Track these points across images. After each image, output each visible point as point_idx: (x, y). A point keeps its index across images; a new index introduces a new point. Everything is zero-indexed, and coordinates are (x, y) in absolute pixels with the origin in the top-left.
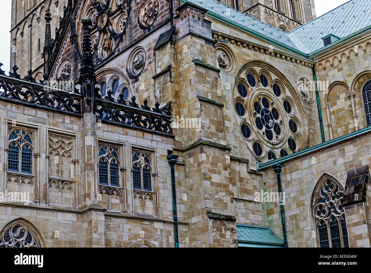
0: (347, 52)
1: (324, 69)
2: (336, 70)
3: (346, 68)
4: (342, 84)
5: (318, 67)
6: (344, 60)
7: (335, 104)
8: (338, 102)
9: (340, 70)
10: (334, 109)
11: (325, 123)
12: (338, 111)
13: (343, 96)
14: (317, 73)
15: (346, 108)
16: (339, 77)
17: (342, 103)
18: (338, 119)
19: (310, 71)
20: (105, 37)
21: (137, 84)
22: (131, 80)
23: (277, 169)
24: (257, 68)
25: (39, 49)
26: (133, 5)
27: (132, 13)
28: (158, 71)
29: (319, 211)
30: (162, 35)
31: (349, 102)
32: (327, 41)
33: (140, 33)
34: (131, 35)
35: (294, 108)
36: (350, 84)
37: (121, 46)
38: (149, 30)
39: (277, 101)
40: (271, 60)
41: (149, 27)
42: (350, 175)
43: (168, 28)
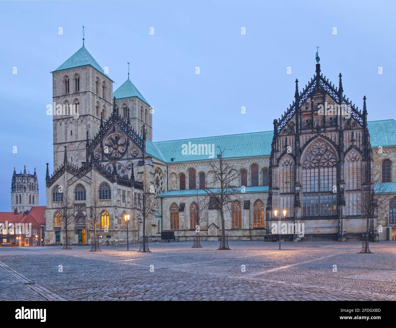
0: (178, 166)
3: (177, 170)
4: (175, 174)
5: (169, 167)
6: (177, 167)
9: (175, 170)
10: (172, 179)
11: (169, 183)
12: (173, 181)
13: (175, 177)
14: (168, 169)
15: (175, 181)
17: (174, 179)
18: (172, 183)
19: (166, 167)
20: (115, 151)
21: (129, 171)
22: (127, 169)
23: (162, 198)
24: (157, 169)
25: (71, 135)
26: (129, 147)
27: (128, 150)
28: (139, 172)
29: (170, 210)
30: (139, 161)
31: (176, 179)
32: (172, 160)
33: (131, 157)
34: (127, 156)
35: (162, 179)
36: (177, 175)
37: (123, 158)
38: (135, 157)
39: (159, 177)
40: (159, 166)
41: (135, 156)
42: (181, 204)
43: (142, 160)
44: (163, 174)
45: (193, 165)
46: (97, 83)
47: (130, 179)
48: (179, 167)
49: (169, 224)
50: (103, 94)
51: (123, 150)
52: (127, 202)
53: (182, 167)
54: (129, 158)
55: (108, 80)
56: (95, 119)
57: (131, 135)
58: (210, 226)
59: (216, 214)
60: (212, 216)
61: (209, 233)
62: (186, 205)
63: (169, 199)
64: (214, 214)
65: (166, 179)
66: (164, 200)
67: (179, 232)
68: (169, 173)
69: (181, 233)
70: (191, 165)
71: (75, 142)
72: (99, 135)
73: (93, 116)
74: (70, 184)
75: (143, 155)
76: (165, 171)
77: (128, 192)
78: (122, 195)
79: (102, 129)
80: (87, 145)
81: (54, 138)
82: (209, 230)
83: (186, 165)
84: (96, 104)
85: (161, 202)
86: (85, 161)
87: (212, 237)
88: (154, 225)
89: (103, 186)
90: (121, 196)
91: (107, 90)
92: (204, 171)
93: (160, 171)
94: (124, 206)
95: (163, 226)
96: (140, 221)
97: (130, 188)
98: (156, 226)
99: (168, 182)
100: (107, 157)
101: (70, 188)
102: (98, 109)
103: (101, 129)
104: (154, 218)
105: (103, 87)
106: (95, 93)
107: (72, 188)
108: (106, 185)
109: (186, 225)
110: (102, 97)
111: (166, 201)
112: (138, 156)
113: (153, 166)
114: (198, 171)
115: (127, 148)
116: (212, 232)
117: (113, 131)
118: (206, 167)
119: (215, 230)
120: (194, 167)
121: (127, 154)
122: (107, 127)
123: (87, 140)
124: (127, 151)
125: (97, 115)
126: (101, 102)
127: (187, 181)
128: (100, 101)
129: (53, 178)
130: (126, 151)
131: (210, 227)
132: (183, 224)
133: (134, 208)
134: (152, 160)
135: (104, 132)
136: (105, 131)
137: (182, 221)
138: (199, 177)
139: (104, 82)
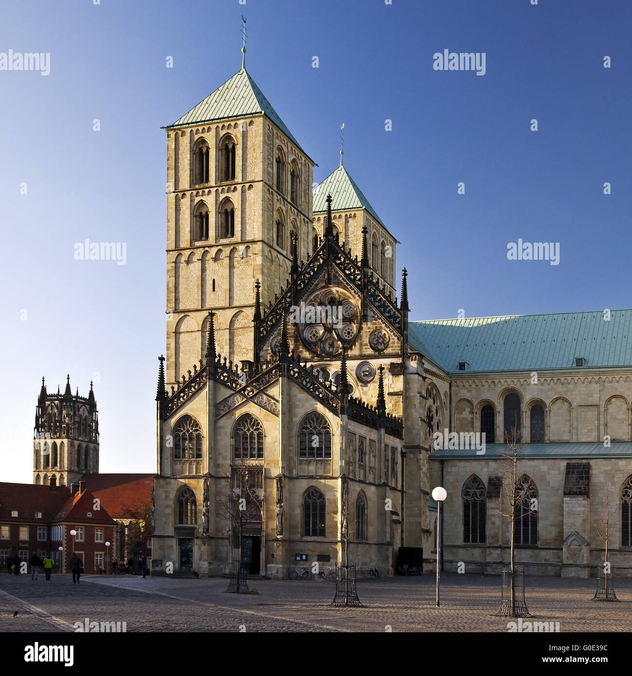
0: (477, 382)
1: (458, 386)
2: (466, 391)
3: (474, 392)
4: (470, 402)
5: (453, 384)
6: (474, 386)
7: (461, 414)
8: (464, 413)
9: (469, 391)
10: (461, 416)
11: (453, 425)
12: (463, 419)
13: (468, 410)
14: (452, 388)
15: (469, 419)
16: (468, 396)
17: (466, 414)
18: (462, 424)
19: (449, 385)
20: (329, 336)
21: (365, 389)
22: (360, 384)
23: (442, 462)
24: (430, 387)
25: (214, 290)
26: (364, 326)
27: (363, 333)
28: (392, 391)
29: (466, 493)
30: (392, 364)
31: (471, 416)
32: (462, 366)
33: (370, 351)
34: (361, 349)
35: (440, 413)
36: (475, 404)
37: (350, 353)
38: (379, 354)
39: (434, 409)
40: (435, 380)
41: (379, 351)
42: (490, 480)
43: (398, 361)
44: (441, 400)
45: (515, 381)
46: (279, 161)
47: (375, 409)
48: (480, 386)
49: (461, 528)
50: (292, 192)
51: (349, 333)
52: (367, 469)
53: (486, 385)
54: (365, 356)
55: (303, 159)
56: (274, 253)
57: (371, 296)
58: (567, 538)
59: (582, 509)
60: (574, 514)
61: (564, 557)
62: (505, 482)
63: (462, 464)
64: (578, 509)
65: (447, 413)
66: (448, 469)
67: (487, 552)
68: (455, 399)
69: (491, 553)
70: (509, 381)
71: (224, 309)
72: (286, 293)
73: (269, 246)
74: (223, 414)
75: (403, 348)
76: (446, 393)
77: (370, 440)
78: (358, 448)
79: (295, 277)
80: (257, 316)
81: (168, 297)
82: (565, 550)
83: (496, 381)
84: (276, 216)
85: (440, 473)
86: (250, 357)
87: (573, 569)
88: (427, 532)
89: (310, 422)
90: (355, 451)
91: (301, 182)
92: (542, 397)
93: (435, 392)
94: (362, 478)
95: (445, 533)
96: (394, 517)
97: (375, 431)
98: (430, 533)
99: (450, 423)
100: (308, 350)
101: (222, 422)
102: (280, 227)
103: (292, 278)
104: (428, 513)
105: (293, 175)
106: (275, 188)
107: (227, 425)
108: (317, 420)
109: (503, 533)
110: (289, 200)
111: (454, 469)
112: (389, 351)
113: (424, 378)
114: (527, 398)
115: (360, 329)
116: (573, 555)
117: (323, 284)
118: (549, 387)
119: (580, 550)
120: (518, 387)
121: (361, 345)
122: (309, 273)
123: (258, 305)
124: (361, 337)
125: (278, 244)
126: (287, 211)
127: (500, 420)
128: (284, 209)
129: (177, 396)
130: (358, 335)
131: (569, 541)
132: (497, 531)
133: (385, 485)
134: (423, 364)
135: (300, 285)
136: (304, 283)
137: (493, 523)
138: (529, 413)
139: (294, 161)
